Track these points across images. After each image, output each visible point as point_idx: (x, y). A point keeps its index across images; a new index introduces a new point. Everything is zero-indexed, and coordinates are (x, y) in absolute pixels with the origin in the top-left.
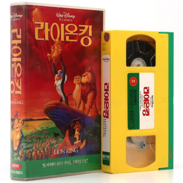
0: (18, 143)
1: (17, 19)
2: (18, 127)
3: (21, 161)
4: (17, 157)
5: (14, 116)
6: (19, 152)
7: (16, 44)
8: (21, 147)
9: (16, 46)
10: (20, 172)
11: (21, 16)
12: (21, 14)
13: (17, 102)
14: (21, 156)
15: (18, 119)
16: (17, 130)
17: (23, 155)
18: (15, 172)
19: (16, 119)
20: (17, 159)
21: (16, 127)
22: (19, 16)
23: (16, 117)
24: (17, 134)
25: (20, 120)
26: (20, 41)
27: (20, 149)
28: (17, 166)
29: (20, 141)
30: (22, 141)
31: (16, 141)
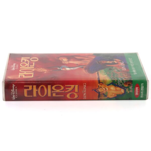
0: (118, 88)
1: (16, 90)
2: (105, 88)
3: (132, 85)
4: (129, 89)
5: (96, 92)
6: (125, 87)
7: (37, 90)
8: (121, 85)
9: (38, 90)
10: (142, 86)
11: (14, 85)
12: (12, 85)
13: (85, 90)
14: (129, 85)
15: (98, 89)
16: (107, 89)
17: (128, 83)
18: (142, 91)
19: (98, 90)
20: (131, 89)
21: (105, 91)
22: (13, 87)
23: (97, 90)
24: (111, 90)
25: (99, 86)
26: (34, 86)
27: (123, 86)
28: (137, 88)
29: (116, 86)
30: (116, 84)
31: (116, 90)
